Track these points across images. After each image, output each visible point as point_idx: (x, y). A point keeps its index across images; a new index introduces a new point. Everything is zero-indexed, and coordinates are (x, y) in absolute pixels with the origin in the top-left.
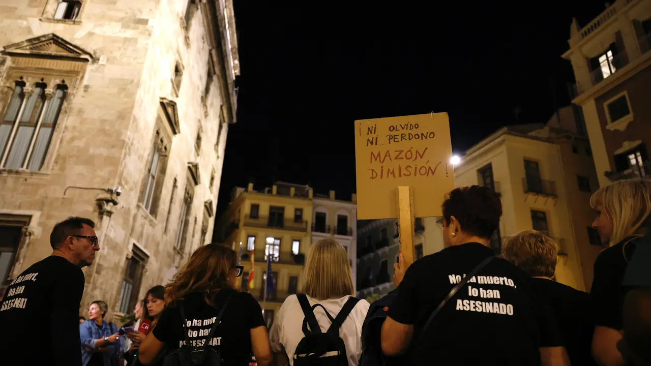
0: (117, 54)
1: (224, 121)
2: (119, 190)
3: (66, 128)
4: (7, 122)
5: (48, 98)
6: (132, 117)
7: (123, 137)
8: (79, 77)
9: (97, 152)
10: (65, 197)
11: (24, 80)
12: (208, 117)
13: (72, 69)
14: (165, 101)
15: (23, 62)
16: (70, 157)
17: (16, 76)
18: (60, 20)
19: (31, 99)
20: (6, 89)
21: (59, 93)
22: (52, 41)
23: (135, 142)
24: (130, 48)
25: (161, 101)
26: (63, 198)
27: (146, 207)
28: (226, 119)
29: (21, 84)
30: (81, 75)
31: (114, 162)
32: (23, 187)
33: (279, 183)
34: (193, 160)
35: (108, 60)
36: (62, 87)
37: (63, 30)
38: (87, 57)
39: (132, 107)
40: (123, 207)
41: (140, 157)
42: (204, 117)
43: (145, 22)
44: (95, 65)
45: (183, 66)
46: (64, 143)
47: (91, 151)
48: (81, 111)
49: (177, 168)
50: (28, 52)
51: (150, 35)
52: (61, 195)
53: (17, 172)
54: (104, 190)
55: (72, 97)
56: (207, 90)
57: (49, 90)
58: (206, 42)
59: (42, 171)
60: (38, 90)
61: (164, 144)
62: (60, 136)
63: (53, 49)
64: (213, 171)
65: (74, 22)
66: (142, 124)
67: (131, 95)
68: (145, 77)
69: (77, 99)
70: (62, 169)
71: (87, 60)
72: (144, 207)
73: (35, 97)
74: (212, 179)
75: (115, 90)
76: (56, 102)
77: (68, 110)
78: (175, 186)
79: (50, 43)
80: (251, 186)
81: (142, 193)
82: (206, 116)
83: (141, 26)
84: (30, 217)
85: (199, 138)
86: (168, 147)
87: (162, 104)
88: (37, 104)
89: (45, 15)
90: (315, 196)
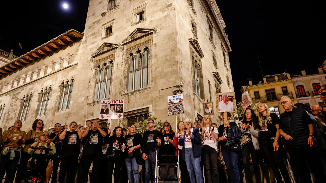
0: (163, 24)
1: (225, 51)
2: (182, 84)
3: (152, 65)
4: (131, 72)
5: (142, 56)
6: (178, 49)
7: (176, 60)
8: (151, 42)
9: (167, 70)
10: (160, 95)
11: (132, 52)
12: (216, 49)
13: (148, 39)
14: (191, 40)
15: (130, 45)
16: (157, 77)
17: (129, 52)
18: (138, 22)
19: (137, 59)
20: (127, 59)
21: (146, 52)
22: (137, 32)
23: (183, 61)
24: (168, 19)
25: (190, 41)
26: (159, 96)
27: (198, 94)
28: (226, 50)
29: (131, 54)
30: (152, 40)
31: (176, 72)
32: (143, 96)
33: (266, 76)
34: (215, 71)
35: (161, 29)
36: (146, 49)
37: (141, 26)
38: (152, 31)
39: (177, 45)
40: (186, 94)
41: (188, 69)
42: (214, 49)
43: (171, 5)
44: (156, 34)
45: (195, 24)
46: (153, 71)
47: (165, 71)
48: (156, 55)
49: (208, 75)
50: (131, 40)
51: (175, 9)
52: (158, 95)
53: (139, 90)
54: (175, 86)
55: (151, 51)
56: (211, 36)
57: (142, 52)
58: (203, 11)
59: (148, 86)
60: (138, 55)
61: (198, 63)
62: (151, 69)
63: (139, 35)
64: (228, 78)
65: (143, 20)
66: (183, 52)
67: (175, 39)
68: (178, 29)
69: (153, 51)
70: (155, 83)
71: (152, 33)
72: (197, 94)
73: (138, 58)
74: (228, 81)
75: (167, 40)
76: (146, 56)
77: (151, 57)
78: (210, 85)
79: (137, 33)
80: (250, 82)
81: (194, 87)
82: (215, 49)
83: (170, 8)
84: (148, 108)
85: (215, 60)
86: (200, 64)
87: (190, 42)
88: (139, 60)
89: (133, 23)
90: (291, 77)
